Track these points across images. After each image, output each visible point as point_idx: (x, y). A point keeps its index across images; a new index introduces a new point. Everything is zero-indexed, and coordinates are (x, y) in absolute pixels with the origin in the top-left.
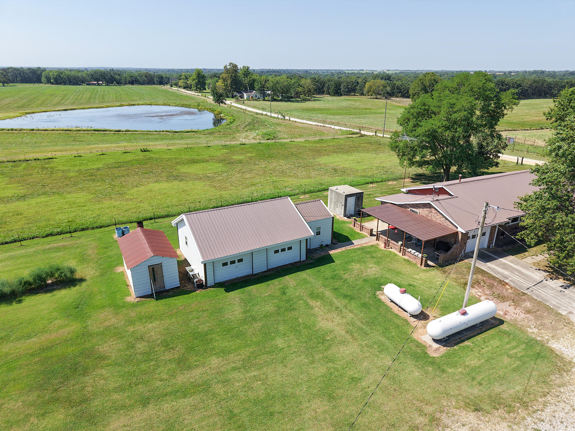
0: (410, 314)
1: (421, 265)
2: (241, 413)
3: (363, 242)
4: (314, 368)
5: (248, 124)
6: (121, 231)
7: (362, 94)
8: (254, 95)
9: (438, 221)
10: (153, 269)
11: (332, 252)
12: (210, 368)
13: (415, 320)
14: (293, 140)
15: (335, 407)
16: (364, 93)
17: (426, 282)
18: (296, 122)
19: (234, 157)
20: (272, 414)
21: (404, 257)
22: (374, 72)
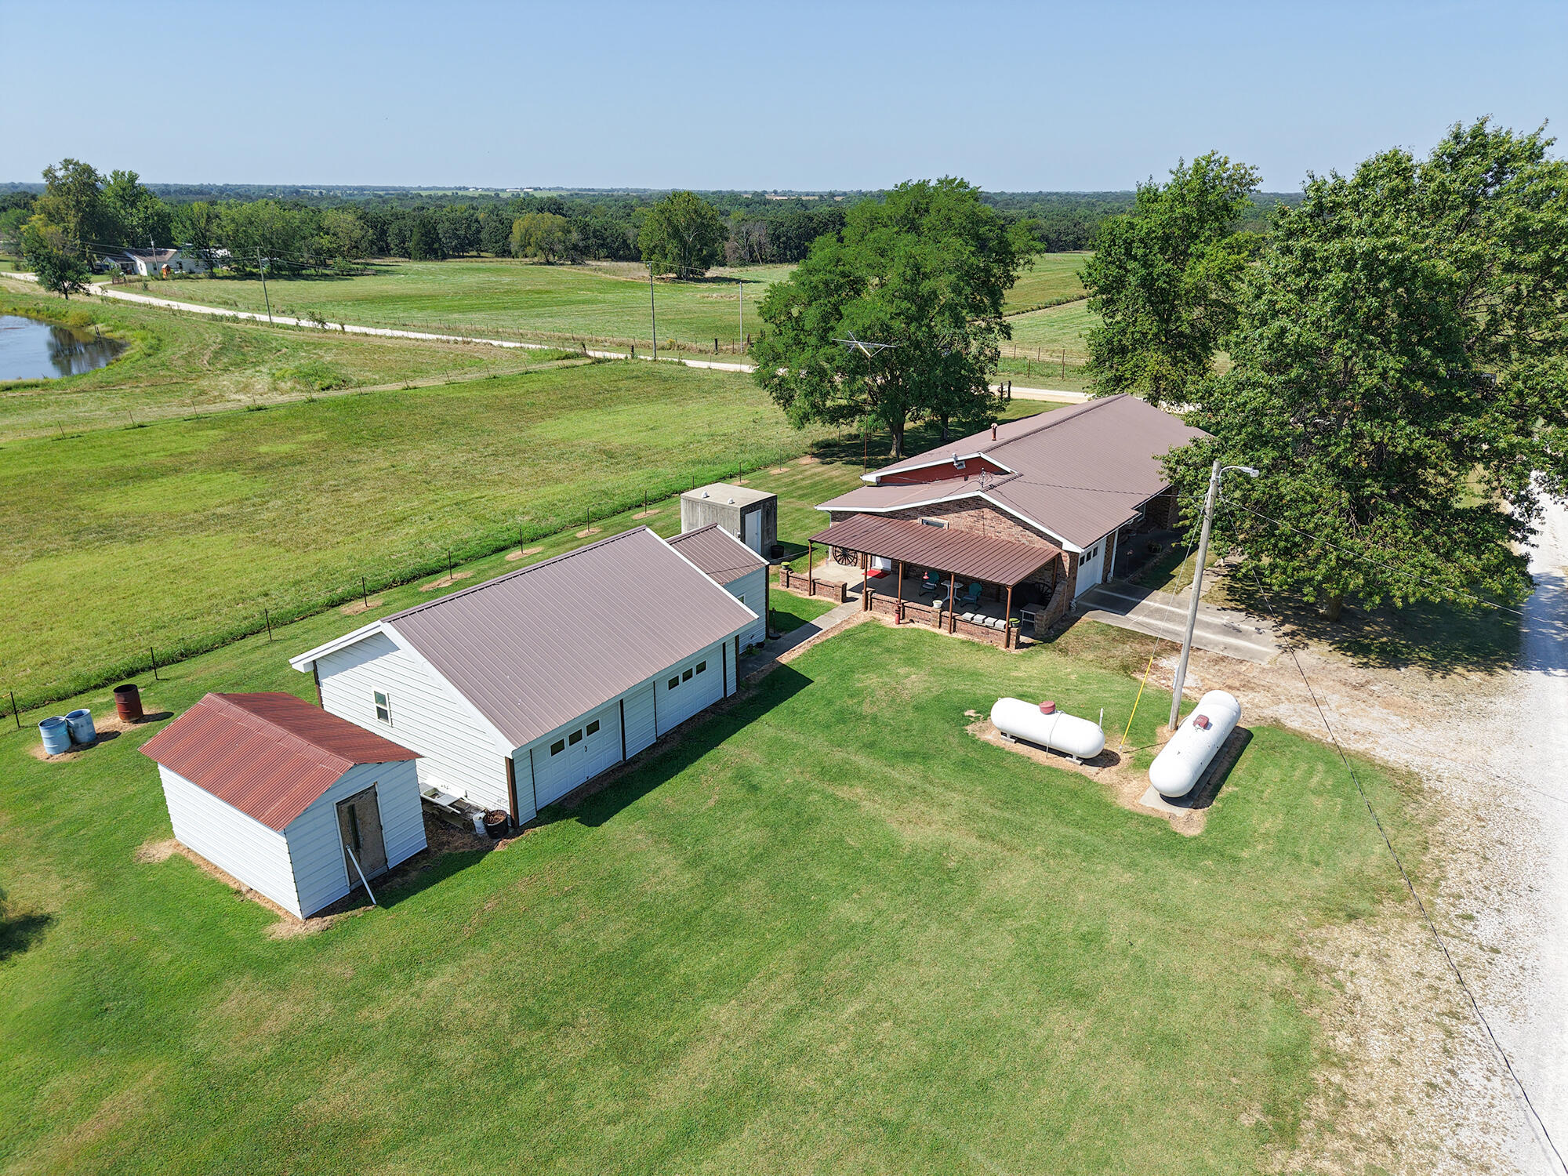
0: (1078, 758)
1: (1008, 646)
2: (908, 1115)
3: (839, 622)
4: (982, 943)
5: (221, 349)
6: (63, 730)
7: (505, 253)
8: (173, 265)
9: (1004, 536)
10: (352, 809)
11: (785, 659)
12: (726, 1036)
13: (1096, 769)
14: (411, 385)
15: (1103, 1014)
16: (513, 250)
17: (1047, 681)
18: (366, 335)
19: (263, 449)
20: (983, 1085)
21: (954, 635)
22: (501, 195)
